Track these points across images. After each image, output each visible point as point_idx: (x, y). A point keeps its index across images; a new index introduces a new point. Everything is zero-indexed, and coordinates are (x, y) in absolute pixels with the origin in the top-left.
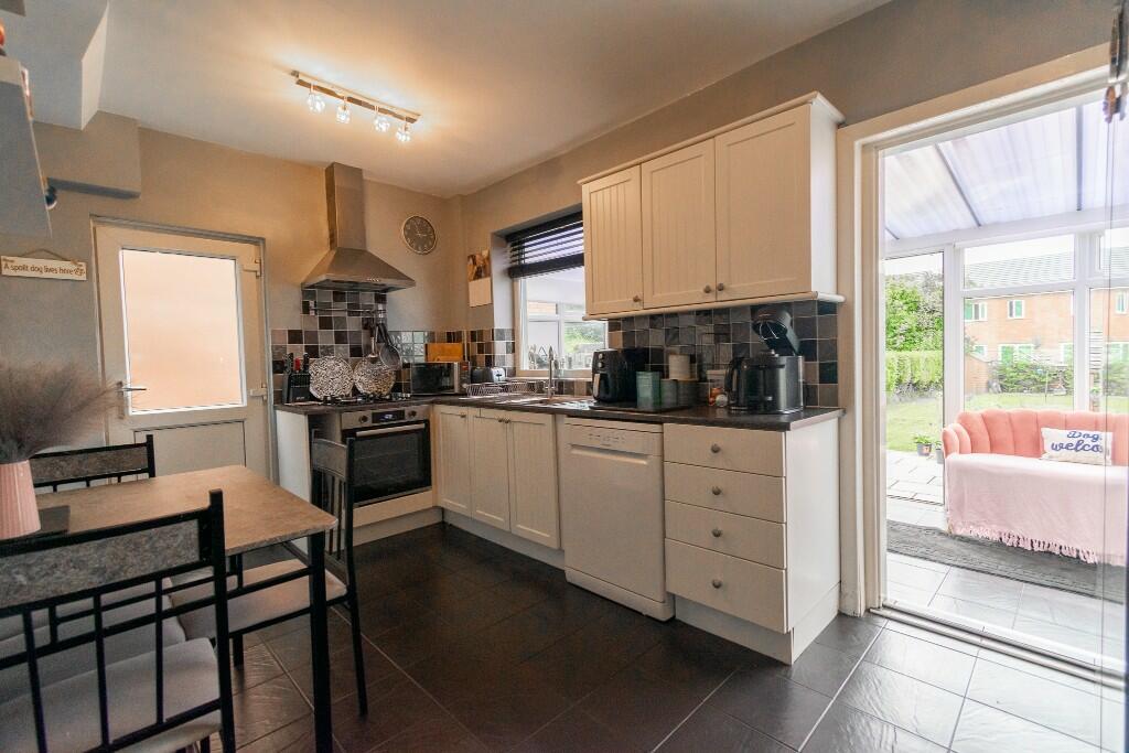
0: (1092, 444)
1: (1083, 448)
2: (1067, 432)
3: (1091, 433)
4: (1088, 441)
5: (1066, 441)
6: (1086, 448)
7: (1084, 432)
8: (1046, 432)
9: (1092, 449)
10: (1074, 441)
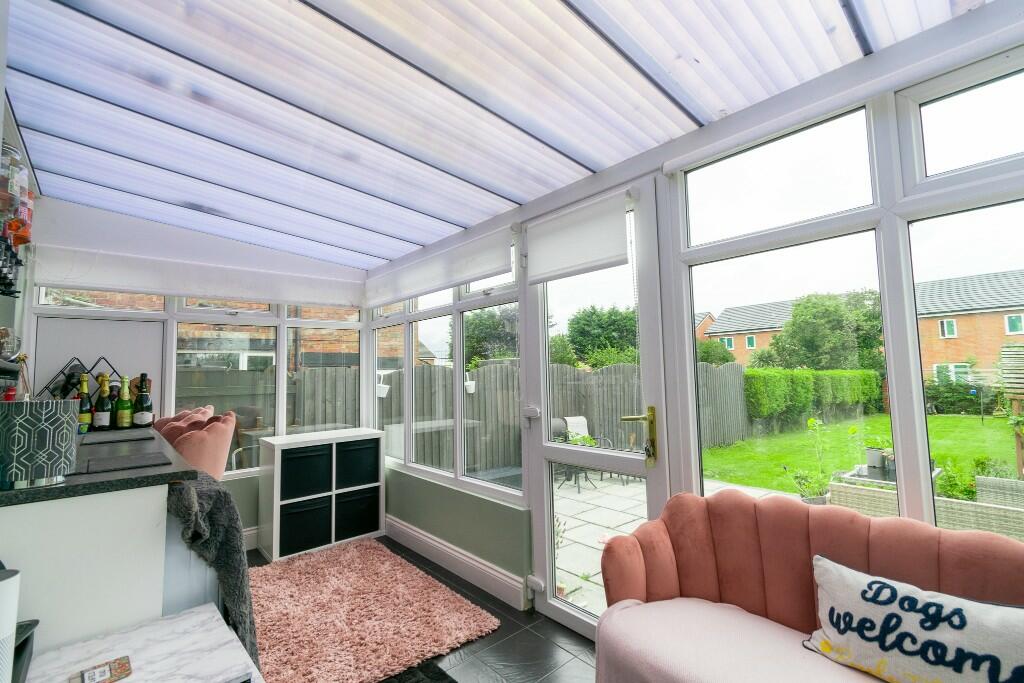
0: (923, 636)
1: (898, 644)
2: (864, 579)
3: (924, 596)
4: (911, 622)
5: (861, 610)
6: (907, 645)
7: (904, 589)
8: (826, 569)
9: (922, 652)
10: (878, 614)
